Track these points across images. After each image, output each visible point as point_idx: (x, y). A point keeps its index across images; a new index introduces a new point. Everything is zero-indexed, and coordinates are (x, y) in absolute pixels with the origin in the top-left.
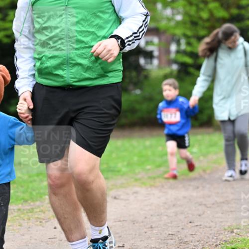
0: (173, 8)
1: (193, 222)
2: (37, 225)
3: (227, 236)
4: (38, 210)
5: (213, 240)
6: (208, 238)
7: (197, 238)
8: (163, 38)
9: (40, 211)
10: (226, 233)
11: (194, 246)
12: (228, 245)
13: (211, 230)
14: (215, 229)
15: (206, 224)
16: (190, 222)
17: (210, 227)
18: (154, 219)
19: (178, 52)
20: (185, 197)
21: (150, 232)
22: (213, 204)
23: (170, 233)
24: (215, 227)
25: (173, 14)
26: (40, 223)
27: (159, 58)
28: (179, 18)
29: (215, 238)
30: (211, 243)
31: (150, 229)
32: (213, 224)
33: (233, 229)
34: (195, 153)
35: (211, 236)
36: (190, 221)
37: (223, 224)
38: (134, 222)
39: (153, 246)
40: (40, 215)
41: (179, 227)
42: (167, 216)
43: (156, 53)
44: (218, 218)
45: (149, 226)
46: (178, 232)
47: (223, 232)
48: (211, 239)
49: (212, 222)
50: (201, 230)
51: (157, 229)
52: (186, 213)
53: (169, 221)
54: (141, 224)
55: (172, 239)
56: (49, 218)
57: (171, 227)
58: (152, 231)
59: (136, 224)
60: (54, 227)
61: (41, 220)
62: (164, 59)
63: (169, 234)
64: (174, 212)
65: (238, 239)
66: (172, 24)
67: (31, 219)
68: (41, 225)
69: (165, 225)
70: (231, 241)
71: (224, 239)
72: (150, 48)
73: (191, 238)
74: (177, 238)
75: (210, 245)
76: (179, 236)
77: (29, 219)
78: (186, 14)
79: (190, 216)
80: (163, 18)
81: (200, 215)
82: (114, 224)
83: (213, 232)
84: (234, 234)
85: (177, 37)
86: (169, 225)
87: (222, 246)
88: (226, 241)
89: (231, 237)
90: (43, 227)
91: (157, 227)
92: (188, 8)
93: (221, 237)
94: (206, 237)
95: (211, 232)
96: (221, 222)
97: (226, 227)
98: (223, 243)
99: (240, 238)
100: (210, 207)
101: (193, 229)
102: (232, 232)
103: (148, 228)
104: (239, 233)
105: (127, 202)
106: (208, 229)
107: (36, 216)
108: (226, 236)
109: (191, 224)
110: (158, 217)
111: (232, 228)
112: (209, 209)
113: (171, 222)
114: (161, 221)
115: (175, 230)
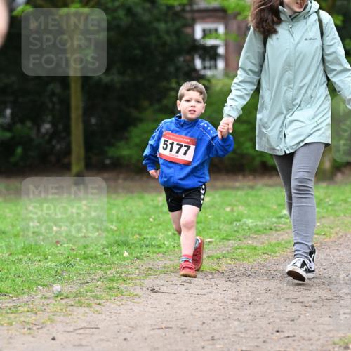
1: (282, 331)
2: (24, 334)
4: (26, 309)
9: (28, 311)
10: (336, 349)
13: (312, 345)
14: (318, 343)
15: (302, 334)
16: (278, 331)
17: (310, 340)
18: (218, 325)
21: (210, 347)
22: (315, 301)
23: (244, 348)
24: (318, 340)
26: (29, 331)
27: (226, 58)
31: (211, 342)
32: (314, 335)
33: (347, 344)
36: (277, 329)
37: (331, 335)
38: (184, 330)
40: (28, 317)
41: (258, 338)
42: (238, 320)
43: (221, 51)
44: (322, 324)
45: (209, 337)
46: (258, 347)
49: (314, 331)
50: (295, 344)
51: (221, 342)
52: (270, 316)
53: (242, 329)
54: (196, 333)
56: (43, 323)
57: (245, 338)
58: (213, 345)
59: (187, 334)
60: (51, 337)
61: (31, 326)
64: (250, 315)
67: (14, 323)
68: (29, 334)
77: (11, 324)
79: (277, 320)
81: (293, 320)
82: (152, 332)
83: (314, 347)
86: (242, 335)
90: (33, 337)
91: (223, 339)
95: (311, 348)
96: (328, 331)
97: (336, 340)
100: (310, 307)
101: (281, 342)
102: (347, 348)
103: (208, 340)
105: (173, 296)
106: (306, 343)
107: (22, 319)
109: (278, 334)
110: (224, 322)
111: (346, 341)
112: (308, 309)
113: (246, 330)
114: (229, 328)
115: (252, 344)
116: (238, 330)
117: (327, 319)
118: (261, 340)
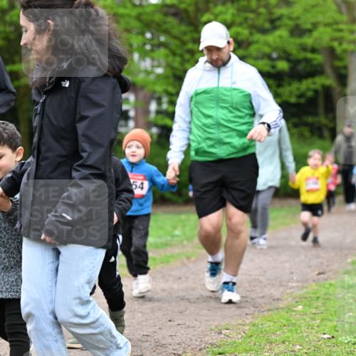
0: (153, 59)
1: (174, 321)
3: (214, 338)
5: (197, 343)
6: (191, 340)
7: (177, 340)
8: (141, 95)
10: (213, 334)
11: (173, 350)
12: (214, 349)
13: (195, 331)
14: (199, 329)
15: (189, 324)
16: (170, 321)
17: (194, 327)
19: (158, 112)
20: (163, 290)
22: (198, 299)
23: (145, 334)
24: (199, 327)
25: (153, 67)
27: (136, 119)
28: (160, 71)
29: (200, 340)
30: (194, 346)
32: (197, 324)
33: (221, 330)
34: (177, 236)
35: (194, 338)
36: (169, 319)
37: (209, 324)
41: (155, 326)
42: (141, 312)
43: (132, 114)
44: (203, 315)
46: (155, 332)
47: (208, 333)
48: (194, 341)
49: (196, 320)
50: (182, 331)
51: (128, 328)
52: (165, 310)
53: (144, 319)
55: (147, 341)
57: (147, 326)
62: (142, 120)
63: (143, 335)
64: (150, 308)
65: (227, 341)
66: (152, 77)
69: (139, 324)
70: (218, 344)
71: (210, 342)
73: (170, 341)
74: (153, 341)
75: (193, 349)
76: (156, 337)
78: (169, 66)
79: (170, 312)
80: (140, 71)
81: (181, 313)
83: (197, 333)
84: (222, 336)
85: (157, 95)
86: (144, 324)
87: (208, 349)
88: (212, 344)
89: (219, 339)
91: (130, 326)
92: (171, 58)
93: (206, 339)
94: (188, 339)
95: (194, 333)
96: (207, 321)
97: (213, 327)
98: (209, 346)
99: (229, 340)
100: (194, 302)
101: (173, 329)
102: (220, 333)
104: (228, 334)
106: (190, 329)
108: (212, 338)
109: (170, 323)
110: (131, 314)
111: (220, 328)
112: (193, 305)
113: (147, 320)
114: (134, 318)
115: (151, 330)
116: (141, 319)
117: (207, 312)
118: (157, 327)
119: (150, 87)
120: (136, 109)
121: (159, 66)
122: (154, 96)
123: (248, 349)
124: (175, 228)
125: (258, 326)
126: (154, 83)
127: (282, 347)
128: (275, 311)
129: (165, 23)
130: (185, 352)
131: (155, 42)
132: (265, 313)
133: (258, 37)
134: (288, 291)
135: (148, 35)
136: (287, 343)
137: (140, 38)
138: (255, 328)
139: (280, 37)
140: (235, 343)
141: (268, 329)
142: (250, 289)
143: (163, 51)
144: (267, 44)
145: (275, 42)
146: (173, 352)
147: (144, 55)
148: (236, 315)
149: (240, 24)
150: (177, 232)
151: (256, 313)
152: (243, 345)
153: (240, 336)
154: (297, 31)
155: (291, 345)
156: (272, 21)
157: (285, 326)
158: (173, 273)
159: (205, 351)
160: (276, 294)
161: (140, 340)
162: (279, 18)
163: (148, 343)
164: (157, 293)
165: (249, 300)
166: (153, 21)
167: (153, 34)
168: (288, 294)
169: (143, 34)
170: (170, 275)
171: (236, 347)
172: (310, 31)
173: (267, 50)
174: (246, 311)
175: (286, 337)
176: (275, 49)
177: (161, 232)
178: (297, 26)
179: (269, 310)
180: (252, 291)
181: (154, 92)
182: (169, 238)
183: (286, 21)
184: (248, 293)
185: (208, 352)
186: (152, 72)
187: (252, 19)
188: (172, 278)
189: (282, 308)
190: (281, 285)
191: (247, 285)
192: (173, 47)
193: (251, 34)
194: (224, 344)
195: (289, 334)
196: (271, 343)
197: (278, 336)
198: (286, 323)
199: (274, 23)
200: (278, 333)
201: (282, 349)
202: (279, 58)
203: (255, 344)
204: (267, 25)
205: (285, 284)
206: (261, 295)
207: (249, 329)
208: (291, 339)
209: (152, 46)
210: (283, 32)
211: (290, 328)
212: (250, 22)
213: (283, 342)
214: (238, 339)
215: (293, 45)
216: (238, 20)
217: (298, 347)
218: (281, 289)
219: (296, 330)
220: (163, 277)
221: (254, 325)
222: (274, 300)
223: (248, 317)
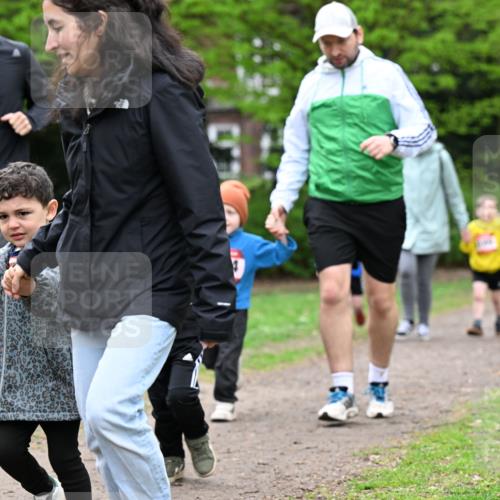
0: (264, 76)
1: (301, 443)
3: (358, 466)
5: (335, 474)
6: (326, 469)
7: (306, 470)
8: (249, 125)
10: (356, 461)
11: (302, 483)
12: (359, 482)
13: (331, 456)
14: (338, 455)
15: (322, 447)
16: (295, 443)
17: (329, 452)
18: (234, 437)
19: (273, 150)
20: (285, 400)
21: (225, 460)
23: (261, 461)
24: (337, 452)
25: (264, 86)
27: (241, 160)
28: (274, 92)
29: (338, 469)
30: (330, 479)
31: (226, 455)
32: (333, 446)
33: (367, 455)
34: (303, 324)
35: (330, 467)
36: (294, 441)
37: (350, 446)
39: (231, 484)
41: (276, 450)
42: (255, 431)
43: (236, 153)
45: (224, 449)
46: (275, 459)
47: (350, 459)
48: (329, 472)
49: (332, 442)
50: (313, 457)
51: (237, 454)
52: (288, 428)
53: (259, 441)
55: (263, 472)
57: (262, 450)
58: (229, 457)
62: (250, 162)
63: (259, 464)
64: (267, 426)
65: (376, 471)
66: (263, 101)
69: (253, 448)
70: (364, 475)
71: (353, 472)
72: (225, 144)
73: (296, 471)
74: (272, 470)
75: (328, 482)
76: (276, 466)
78: (286, 85)
79: (295, 431)
80: (246, 93)
81: (311, 431)
83: (334, 459)
84: (370, 463)
85: (272, 126)
86: (260, 447)
87: (350, 483)
88: (355, 476)
89: (365, 468)
91: (239, 451)
92: (289, 74)
93: (347, 467)
94: (321, 468)
95: (330, 460)
96: (348, 442)
97: (356, 451)
98: (352, 478)
99: (379, 469)
101: (299, 454)
102: (367, 459)
103: (224, 453)
104: (377, 461)
106: (325, 455)
108: (355, 467)
109: (296, 446)
110: (240, 434)
111: (367, 452)
113: (263, 442)
114: (245, 440)
115: (269, 457)
116: (256, 441)
118: (278, 452)
119: (261, 115)
120: (242, 146)
121: (273, 85)
122: (267, 128)
123: (406, 481)
124: (299, 312)
125: (419, 449)
126: (267, 109)
127: (454, 479)
128: (444, 428)
129: (281, 24)
130: (317, 487)
131: (267, 51)
132: (430, 431)
133: (412, 42)
134: (462, 399)
135: (257, 42)
136: (461, 472)
137: (246, 47)
138: (416, 452)
139: (443, 42)
140: (387, 473)
141: (433, 452)
142: (406, 397)
143: (278, 65)
144: (424, 52)
145: (435, 49)
146: (301, 486)
147: (251, 69)
148: (388, 434)
149: (387, 25)
150: (303, 319)
151: (417, 431)
152: (399, 475)
153: (394, 464)
154: (467, 33)
155: (467, 476)
156: (431, 20)
157: (457, 448)
158: (299, 376)
159: (345, 485)
160: (444, 403)
161: (253, 471)
162: (441, 15)
163: (264, 475)
164: (277, 404)
165: (407, 412)
166: (263, 23)
167: (263, 41)
168: (460, 403)
169: (249, 40)
170: (295, 379)
171: (390, 479)
172: (484, 33)
173: (424, 60)
174: (403, 427)
175: (460, 464)
176: (436, 59)
177: (280, 319)
178: (467, 27)
179: (434, 426)
180: (411, 399)
181: (267, 122)
182: (292, 327)
183: (450, 19)
184: (404, 403)
185: (350, 487)
186: (264, 94)
187: (403, 18)
188: (297, 384)
189: (453, 424)
190: (451, 391)
191: (403, 392)
192: (293, 58)
193: (402, 38)
194: (372, 476)
195: (464, 460)
196: (439, 472)
197: (447, 462)
198: (459, 444)
199: (434, 22)
200: (448, 458)
201: (454, 481)
202: (442, 72)
203: (416, 474)
204: (424, 26)
205: (456, 389)
206: (423, 405)
207: (408, 454)
208: (467, 466)
209: (264, 57)
210: (446, 36)
211: (464, 451)
212: (399, 22)
213: (456, 471)
214: (393, 467)
215: (461, 53)
216: (384, 18)
217: (477, 478)
218: (451, 397)
219: (474, 454)
220: (284, 382)
221: (413, 448)
222: (441, 412)
223: (406, 436)
